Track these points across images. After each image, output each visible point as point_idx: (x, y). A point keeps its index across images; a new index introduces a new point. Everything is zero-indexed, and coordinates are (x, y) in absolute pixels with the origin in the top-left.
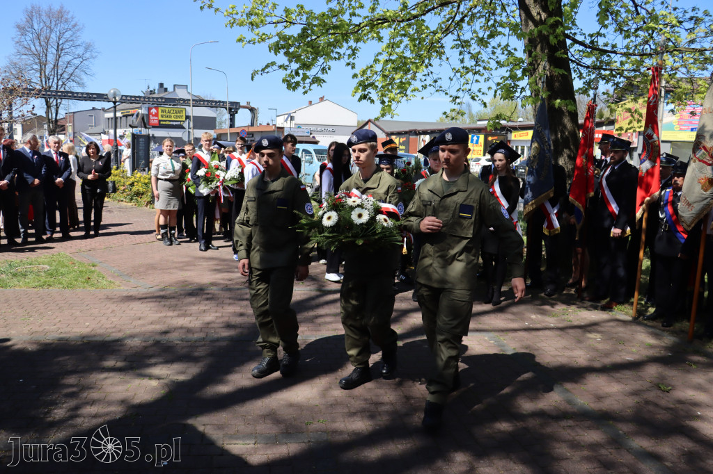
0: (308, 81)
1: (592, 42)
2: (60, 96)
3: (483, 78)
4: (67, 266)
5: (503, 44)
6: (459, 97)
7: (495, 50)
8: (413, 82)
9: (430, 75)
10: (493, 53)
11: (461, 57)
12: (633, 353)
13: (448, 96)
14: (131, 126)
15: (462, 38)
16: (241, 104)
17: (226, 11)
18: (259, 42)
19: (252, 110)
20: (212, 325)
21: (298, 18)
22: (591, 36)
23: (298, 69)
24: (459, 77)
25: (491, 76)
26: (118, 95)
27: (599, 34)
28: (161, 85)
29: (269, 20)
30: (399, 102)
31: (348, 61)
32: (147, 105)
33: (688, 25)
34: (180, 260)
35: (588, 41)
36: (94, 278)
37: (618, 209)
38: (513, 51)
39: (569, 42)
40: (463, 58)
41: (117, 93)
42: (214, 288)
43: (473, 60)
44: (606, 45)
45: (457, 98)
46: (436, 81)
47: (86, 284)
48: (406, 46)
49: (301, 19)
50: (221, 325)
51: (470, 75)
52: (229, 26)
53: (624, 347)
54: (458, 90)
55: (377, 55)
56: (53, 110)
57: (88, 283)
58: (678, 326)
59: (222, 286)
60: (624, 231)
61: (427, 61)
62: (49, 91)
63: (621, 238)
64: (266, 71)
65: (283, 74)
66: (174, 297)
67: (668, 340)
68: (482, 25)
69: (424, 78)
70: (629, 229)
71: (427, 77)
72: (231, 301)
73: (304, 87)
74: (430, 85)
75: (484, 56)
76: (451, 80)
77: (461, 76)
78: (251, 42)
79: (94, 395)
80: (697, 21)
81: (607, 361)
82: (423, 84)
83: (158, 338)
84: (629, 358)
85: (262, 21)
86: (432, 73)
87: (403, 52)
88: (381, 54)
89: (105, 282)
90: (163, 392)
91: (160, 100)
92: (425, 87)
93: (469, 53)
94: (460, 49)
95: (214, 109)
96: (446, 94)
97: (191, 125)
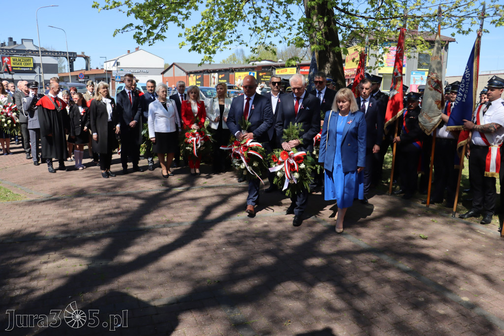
0: (152, 37)
1: (345, 8)
6: (256, 48)
7: (278, 15)
9: (235, 33)
10: (277, 17)
11: (254, 20)
13: (249, 47)
15: (255, 6)
16: (78, 54)
19: (86, 58)
22: (343, 4)
28: (11, 39)
30: (215, 53)
31: (179, 23)
32: (1, 55)
38: (291, 15)
40: (256, 21)
44: (352, 10)
46: (238, 37)
54: (256, 44)
64: (125, 30)
65: (134, 32)
69: (230, 35)
71: (233, 35)
73: (150, 42)
74: (235, 40)
76: (251, 36)
77: (258, 34)
78: (106, 8)
82: (230, 39)
91: (12, 51)
92: (231, 42)
93: (260, 17)
94: (254, 14)
95: (56, 58)
96: (247, 46)
97: (42, 70)
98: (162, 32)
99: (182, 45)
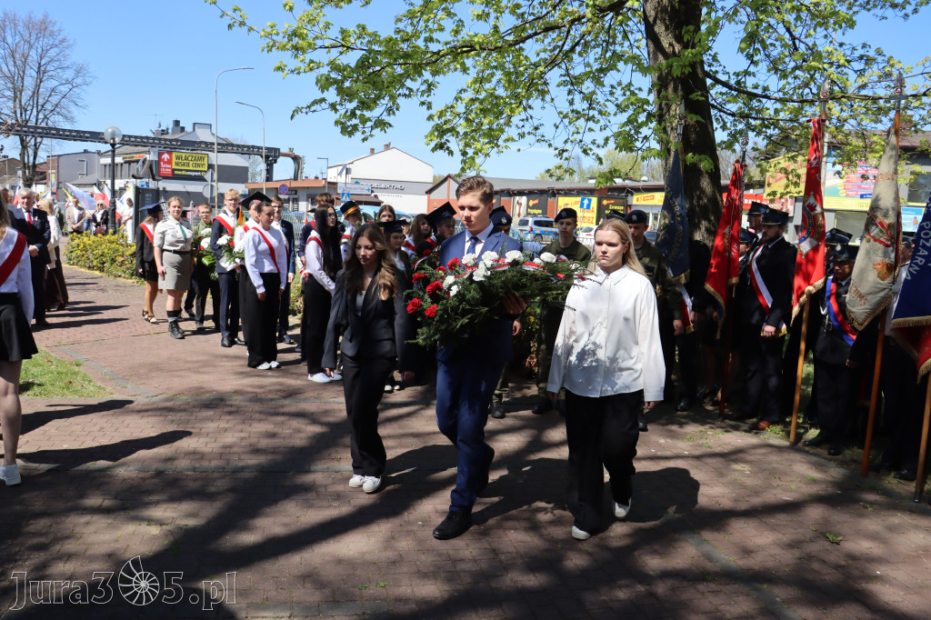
0: (369, 124)
1: (738, 83)
2: (40, 133)
3: (599, 125)
4: (40, 365)
5: (625, 82)
6: (567, 150)
7: (614, 91)
8: (507, 129)
9: (530, 120)
10: (612, 93)
11: (571, 97)
12: (791, 491)
13: (552, 149)
14: (134, 177)
15: (571, 72)
16: (282, 151)
17: (264, 30)
18: (305, 72)
19: (296, 159)
20: (235, 450)
21: (358, 42)
22: (737, 74)
23: (355, 109)
24: (567, 124)
25: (608, 124)
26: (118, 136)
27: (746, 73)
28: (177, 123)
29: (319, 43)
30: (487, 155)
31: (423, 99)
32: (156, 149)
33: (858, 66)
34: (195, 359)
35: (732, 82)
36: (78, 381)
37: (771, 300)
38: (636, 92)
39: (709, 81)
40: (573, 99)
41: (117, 132)
42: (240, 398)
43: (585, 102)
44: (756, 87)
45: (563, 151)
46: (536, 128)
47: (65, 391)
48: (499, 81)
49: (362, 43)
50: (247, 449)
51: (581, 122)
52: (266, 49)
53: (780, 483)
54: (566, 142)
55: (460, 92)
56: (31, 152)
57: (68, 388)
58: (848, 453)
59: (251, 395)
60: (778, 330)
61: (524, 103)
62: (26, 126)
63: (776, 340)
64: (313, 108)
65: (336, 116)
66: (185, 410)
67: (836, 472)
68: (597, 56)
69: (521, 124)
70: (784, 327)
71: (526, 123)
72: (262, 416)
73: (364, 132)
74: (529, 133)
75: (600, 98)
76: (557, 127)
77: (570, 123)
78: (297, 71)
79: (70, 546)
80: (869, 61)
81: (757, 501)
82: (520, 131)
83: (161, 466)
84: (787, 497)
85: (310, 45)
86: (531, 117)
87: (494, 89)
88: (465, 90)
89: (92, 388)
90: (166, 542)
91: (174, 143)
92: (522, 136)
93: (581, 92)
94: (569, 86)
95: (247, 156)
96: (550, 145)
97: (215, 177)
98: (389, 115)
99: (431, 140)
